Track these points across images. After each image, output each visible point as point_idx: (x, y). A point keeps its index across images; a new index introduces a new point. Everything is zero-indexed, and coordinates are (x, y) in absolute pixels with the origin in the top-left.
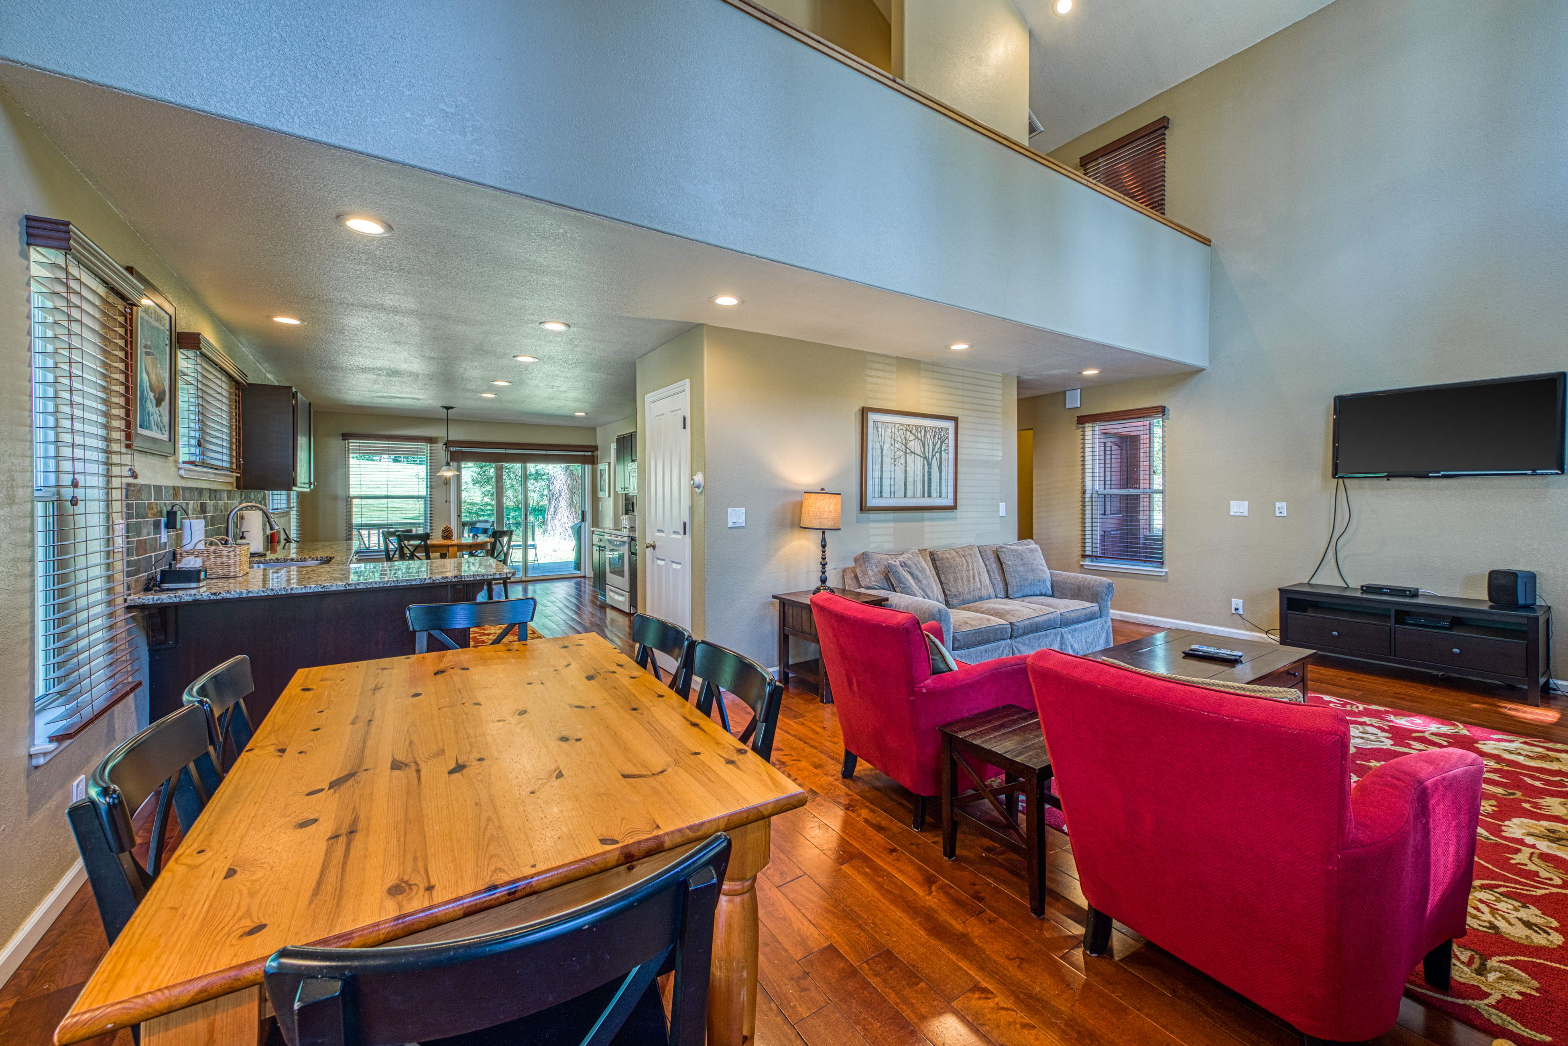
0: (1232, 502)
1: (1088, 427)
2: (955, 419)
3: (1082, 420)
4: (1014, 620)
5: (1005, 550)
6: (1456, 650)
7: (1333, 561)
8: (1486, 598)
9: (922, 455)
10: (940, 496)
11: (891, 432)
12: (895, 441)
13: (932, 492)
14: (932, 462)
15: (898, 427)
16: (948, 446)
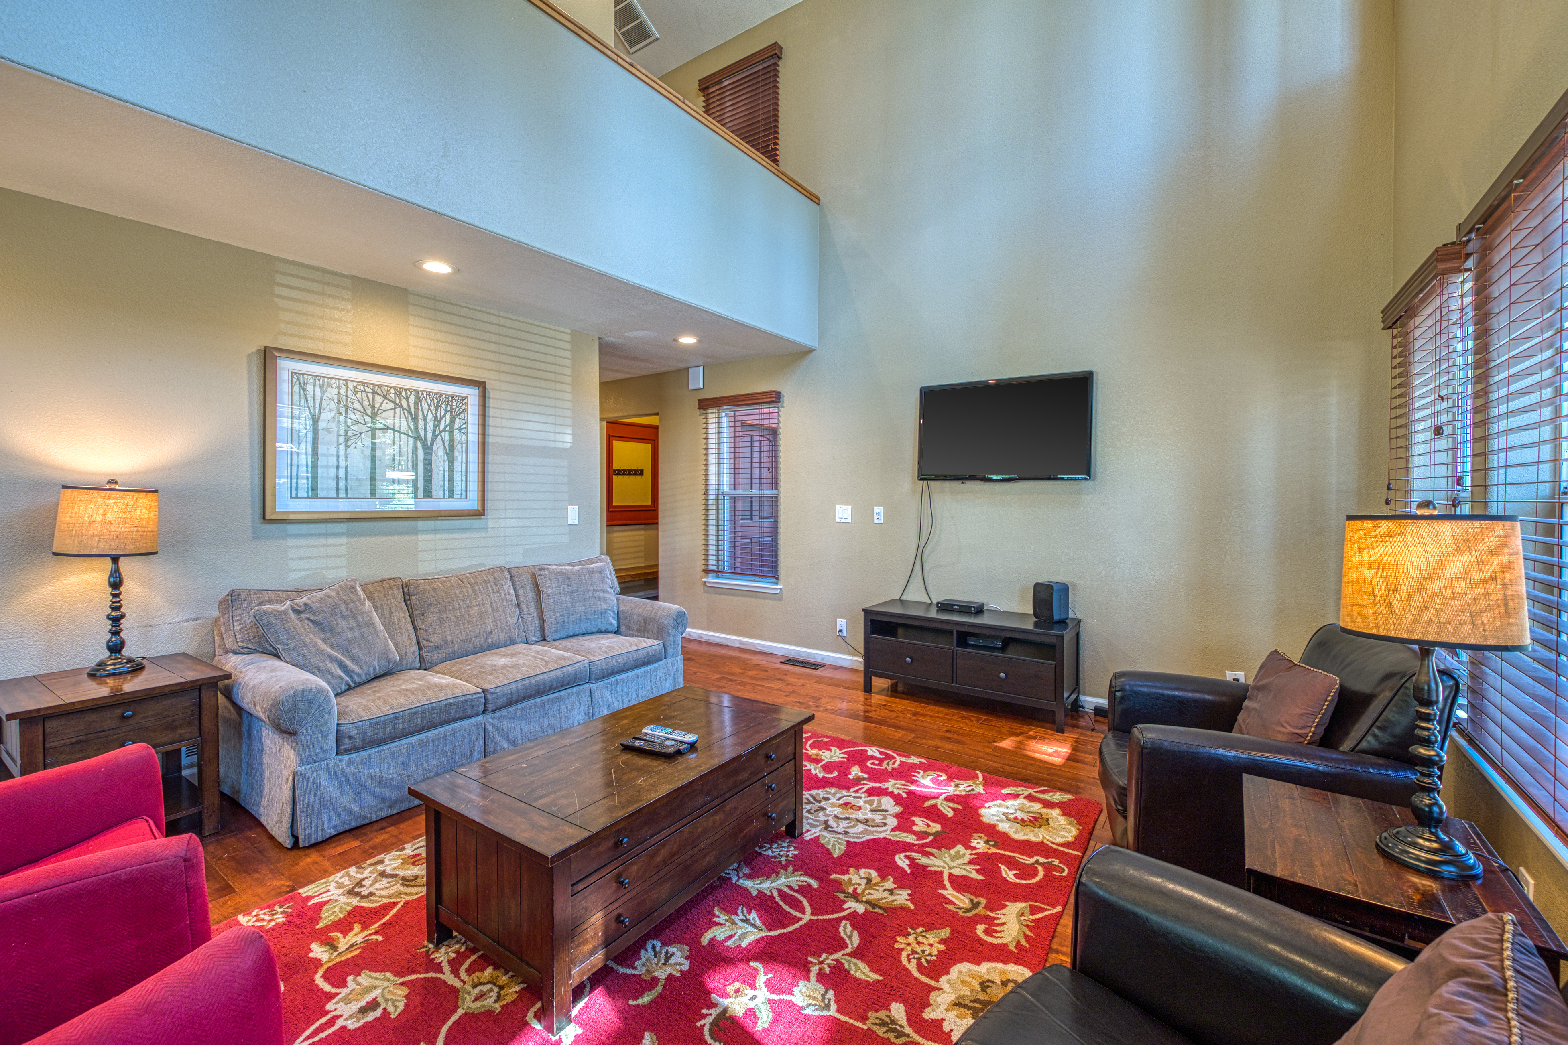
0: (838, 507)
1: (712, 413)
2: (481, 385)
3: (705, 404)
4: (487, 686)
5: (546, 573)
6: (1002, 675)
7: (920, 574)
8: (1031, 612)
9: (410, 434)
10: (451, 496)
11: (339, 393)
12: (347, 408)
13: (433, 490)
14: (432, 445)
15: (355, 387)
16: (466, 423)
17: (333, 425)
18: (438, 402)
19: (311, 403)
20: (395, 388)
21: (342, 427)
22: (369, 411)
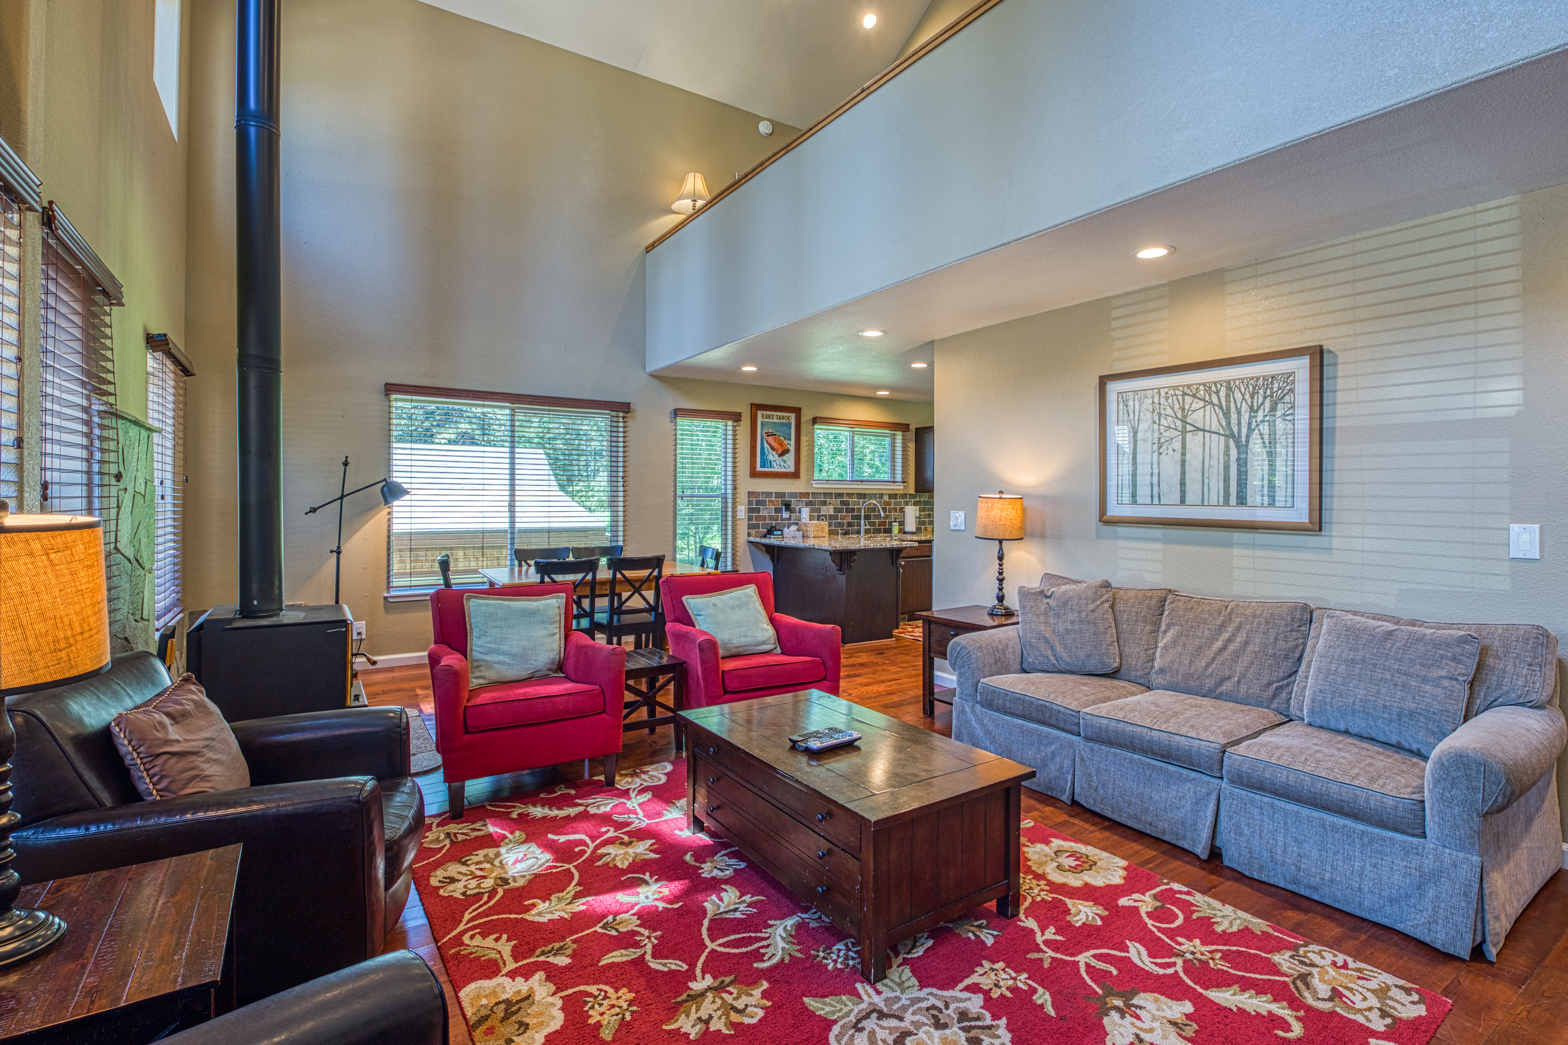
9: (1222, 432)
10: (1272, 504)
11: (1153, 402)
12: (1160, 414)
13: (1248, 496)
14: (1247, 441)
15: (1167, 393)
16: (1293, 407)
17: (1149, 434)
18: (1254, 388)
19: (1131, 416)
20: (1204, 385)
21: (1156, 435)
22: (1179, 415)
